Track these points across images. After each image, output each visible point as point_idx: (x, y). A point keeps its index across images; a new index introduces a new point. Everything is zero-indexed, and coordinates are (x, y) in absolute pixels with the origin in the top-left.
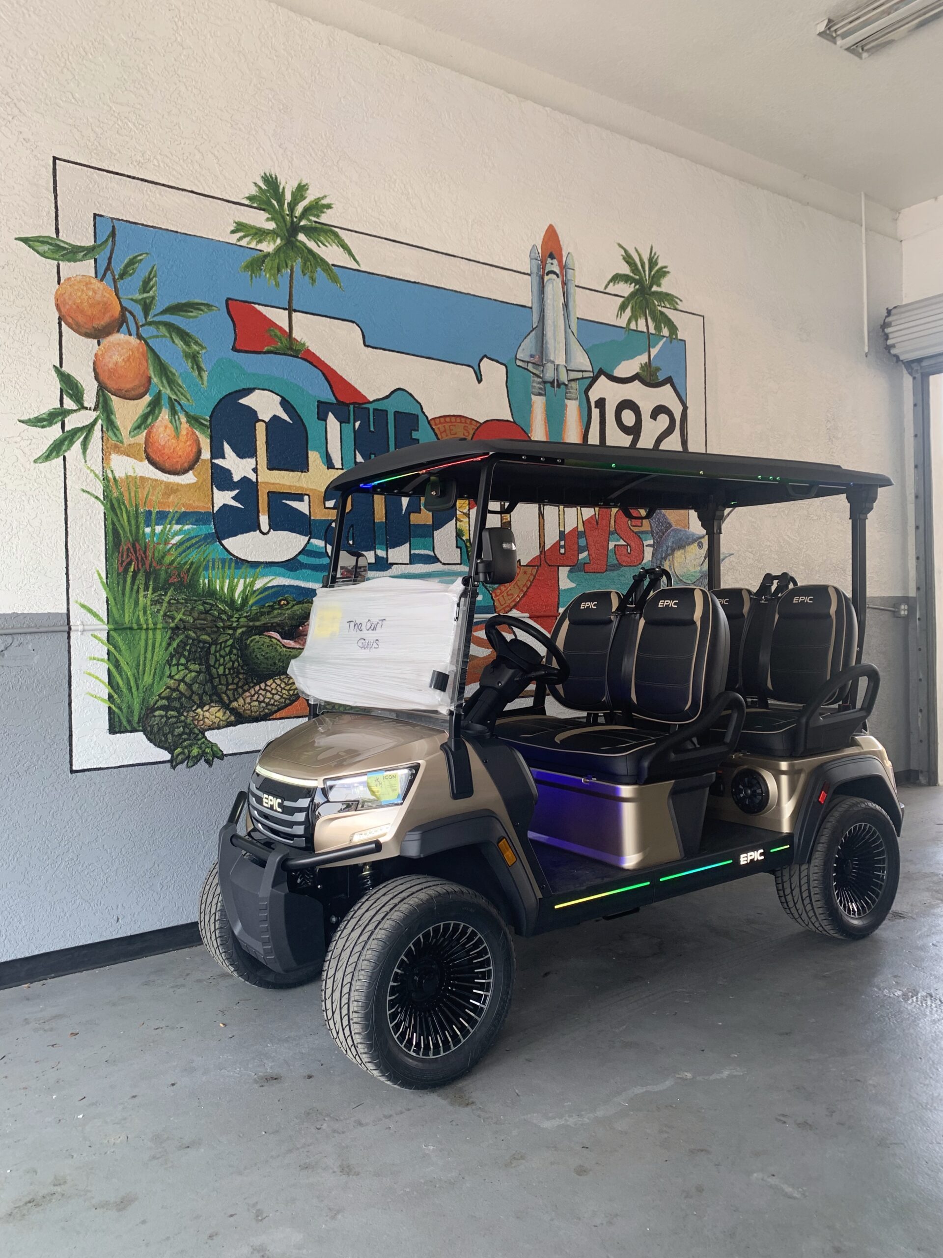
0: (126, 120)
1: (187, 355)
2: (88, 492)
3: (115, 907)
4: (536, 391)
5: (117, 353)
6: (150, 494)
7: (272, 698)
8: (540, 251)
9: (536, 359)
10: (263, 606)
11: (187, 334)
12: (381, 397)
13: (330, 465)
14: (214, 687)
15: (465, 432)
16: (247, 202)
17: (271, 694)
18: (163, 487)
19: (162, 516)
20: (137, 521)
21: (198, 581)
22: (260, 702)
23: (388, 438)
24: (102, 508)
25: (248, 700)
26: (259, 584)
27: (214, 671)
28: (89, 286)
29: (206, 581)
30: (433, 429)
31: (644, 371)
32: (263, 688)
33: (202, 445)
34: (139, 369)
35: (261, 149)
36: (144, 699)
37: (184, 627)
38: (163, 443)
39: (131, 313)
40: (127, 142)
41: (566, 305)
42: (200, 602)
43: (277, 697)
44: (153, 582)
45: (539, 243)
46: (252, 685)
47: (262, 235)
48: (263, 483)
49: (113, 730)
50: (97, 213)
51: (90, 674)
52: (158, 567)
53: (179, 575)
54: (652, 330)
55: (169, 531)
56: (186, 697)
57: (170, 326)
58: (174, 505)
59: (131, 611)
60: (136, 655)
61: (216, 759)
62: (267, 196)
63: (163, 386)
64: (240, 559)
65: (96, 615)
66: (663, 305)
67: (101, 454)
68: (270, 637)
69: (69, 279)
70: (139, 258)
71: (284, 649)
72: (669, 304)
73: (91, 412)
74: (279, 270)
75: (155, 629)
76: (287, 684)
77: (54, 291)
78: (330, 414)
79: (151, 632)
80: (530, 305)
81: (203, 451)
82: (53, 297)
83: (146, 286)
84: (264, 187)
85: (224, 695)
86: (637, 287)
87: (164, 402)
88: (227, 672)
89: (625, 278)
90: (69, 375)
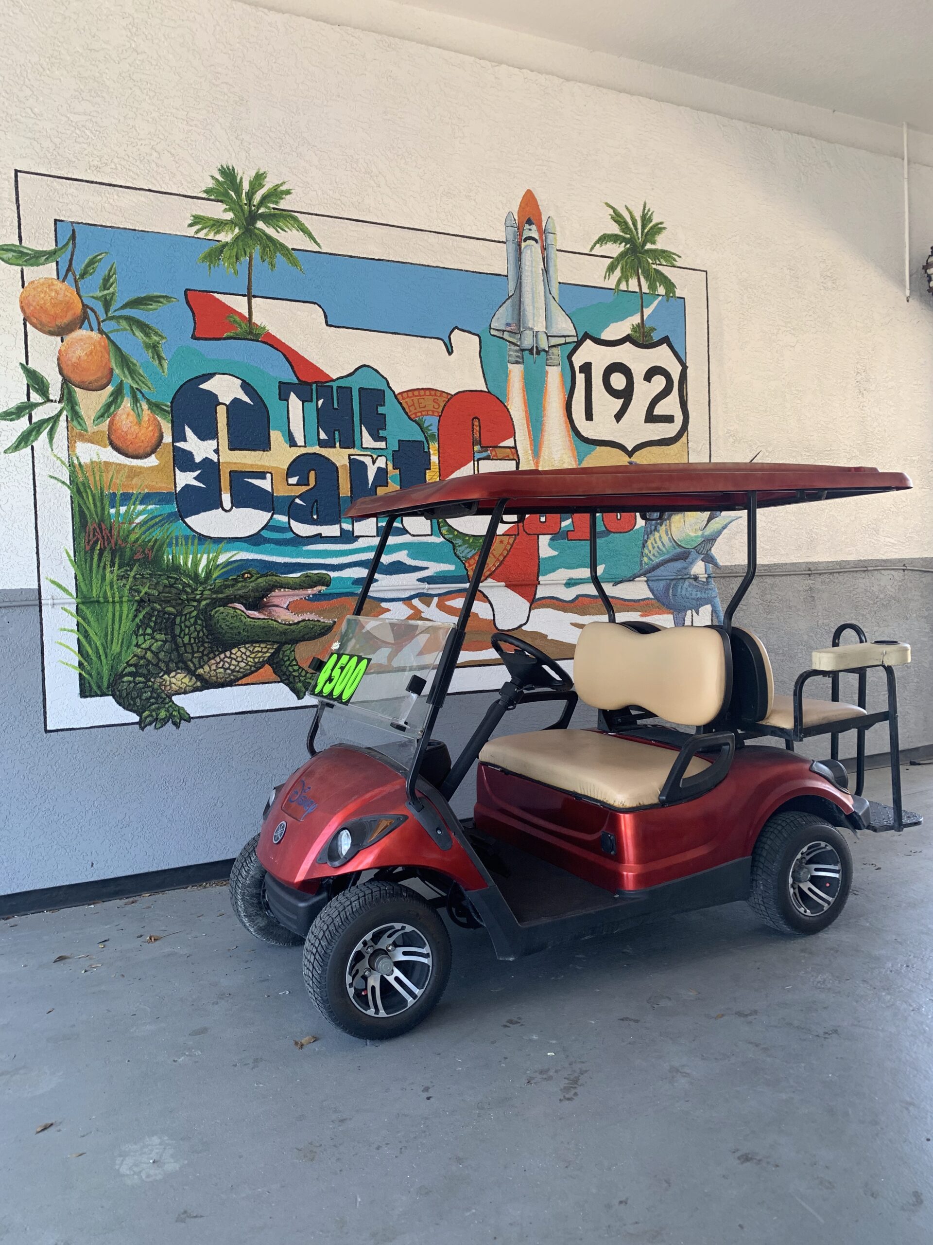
0: (84, 129)
1: (147, 346)
2: (56, 478)
3: (89, 854)
4: (513, 359)
5: (80, 348)
6: (114, 477)
7: (238, 665)
8: (516, 218)
9: (513, 328)
10: (227, 580)
11: (147, 326)
12: (345, 374)
13: (293, 443)
14: (180, 656)
15: (435, 404)
16: (204, 195)
17: (236, 661)
18: (127, 471)
19: (126, 498)
20: (102, 503)
21: (163, 556)
22: (225, 669)
23: (353, 414)
24: (68, 492)
25: (214, 667)
26: (222, 559)
27: (179, 640)
28: (52, 287)
29: (170, 557)
30: (401, 404)
31: (636, 332)
32: (228, 656)
33: (164, 430)
34: (102, 361)
35: (218, 143)
36: (112, 666)
37: (149, 600)
38: (125, 430)
39: (92, 310)
40: (85, 149)
41: (546, 271)
42: (163, 577)
43: (242, 665)
44: (119, 559)
45: (515, 209)
46: (217, 653)
47: (219, 226)
48: (225, 463)
49: (83, 694)
50: (58, 218)
51: (61, 644)
52: (123, 545)
53: (143, 552)
54: (645, 289)
55: (133, 511)
56: (153, 664)
57: (129, 319)
58: (137, 487)
59: (98, 585)
60: (104, 626)
61: (183, 722)
62: (224, 188)
63: (125, 377)
64: (203, 535)
65: (65, 590)
66: (658, 262)
67: (66, 443)
68: (235, 608)
69: (32, 282)
70: (99, 257)
71: (249, 619)
72: (666, 261)
73: (57, 404)
74: (237, 259)
75: (121, 602)
76: (252, 652)
77: (19, 295)
78: (292, 393)
79: (117, 606)
80: (506, 273)
81: (164, 435)
82: (18, 300)
83: (106, 284)
84: (221, 179)
85: (189, 663)
86: (628, 246)
87: (126, 391)
88: (192, 641)
89: (614, 238)
90: (34, 371)
